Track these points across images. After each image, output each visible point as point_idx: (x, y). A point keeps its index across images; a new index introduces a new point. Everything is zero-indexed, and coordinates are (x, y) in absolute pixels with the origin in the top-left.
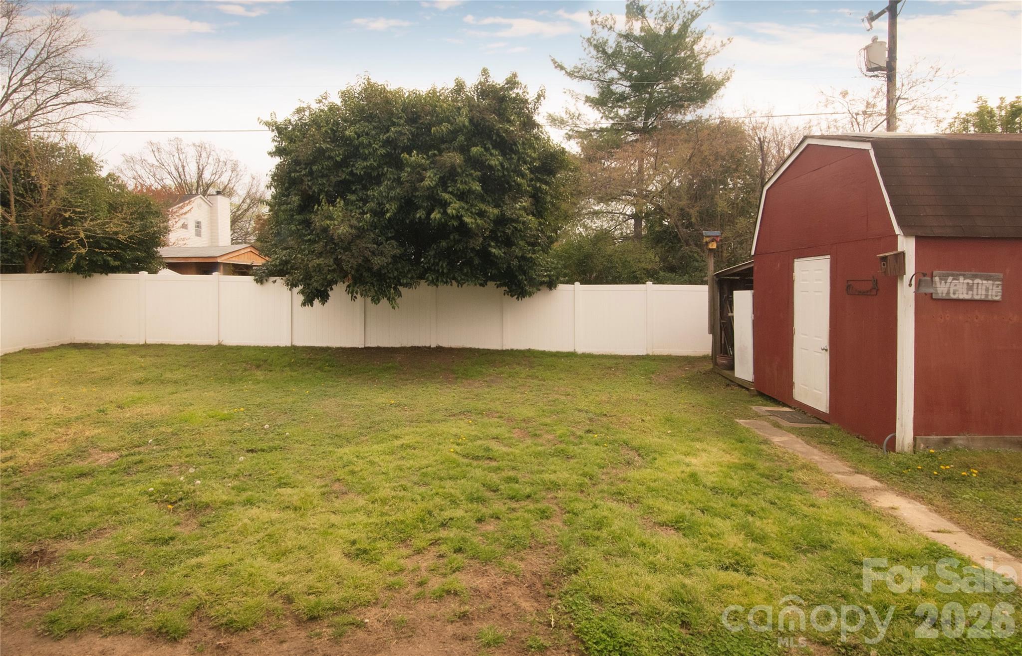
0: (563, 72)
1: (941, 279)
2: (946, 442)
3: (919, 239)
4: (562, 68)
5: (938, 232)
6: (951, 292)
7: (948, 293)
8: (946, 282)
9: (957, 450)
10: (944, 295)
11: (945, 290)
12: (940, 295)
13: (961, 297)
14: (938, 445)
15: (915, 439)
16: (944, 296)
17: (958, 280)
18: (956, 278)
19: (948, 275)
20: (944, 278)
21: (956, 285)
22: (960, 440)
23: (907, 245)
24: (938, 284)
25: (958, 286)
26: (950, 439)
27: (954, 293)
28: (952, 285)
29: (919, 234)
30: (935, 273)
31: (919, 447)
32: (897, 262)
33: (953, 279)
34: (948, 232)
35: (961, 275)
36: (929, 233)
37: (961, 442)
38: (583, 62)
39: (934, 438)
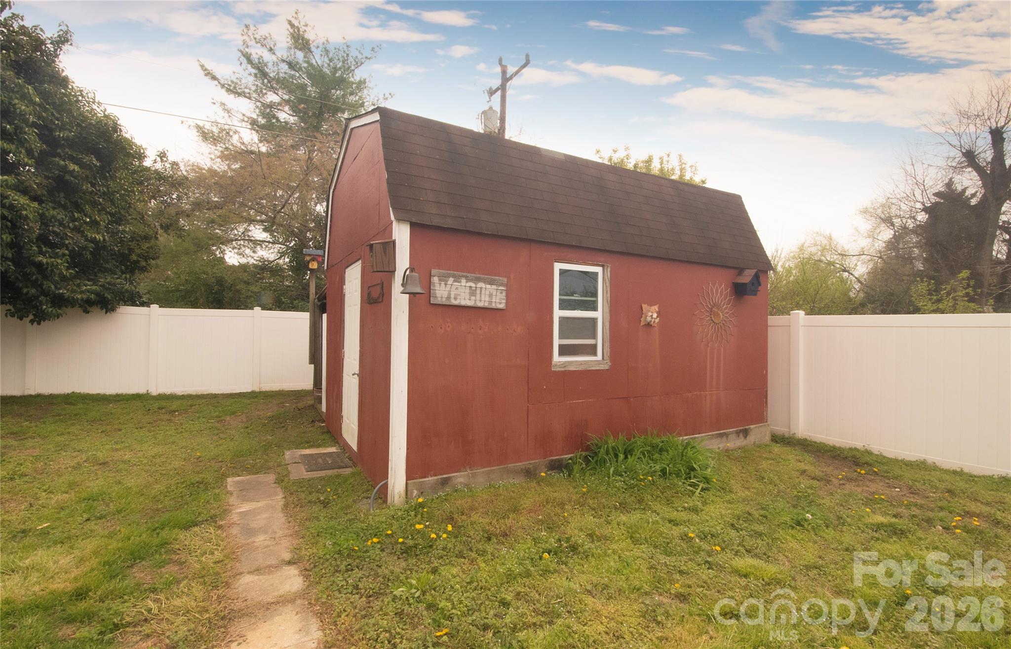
0: (216, 82)
1: (440, 280)
2: (444, 482)
3: (413, 226)
4: (214, 78)
5: (436, 221)
6: (452, 296)
7: (449, 298)
8: (446, 284)
9: (456, 491)
10: (444, 299)
11: (445, 294)
12: (439, 299)
13: (463, 303)
14: (435, 488)
15: (407, 484)
16: (444, 301)
17: (460, 282)
18: (457, 279)
19: (449, 276)
20: (443, 278)
21: (457, 289)
22: (459, 478)
23: (401, 234)
24: (437, 285)
25: (460, 290)
26: (449, 479)
27: (455, 299)
28: (454, 288)
29: (414, 220)
30: (434, 272)
31: (412, 493)
32: (385, 252)
33: (454, 281)
34: (448, 223)
35: (463, 276)
36: (425, 220)
37: (461, 480)
38: (238, 76)
39: (430, 479)
